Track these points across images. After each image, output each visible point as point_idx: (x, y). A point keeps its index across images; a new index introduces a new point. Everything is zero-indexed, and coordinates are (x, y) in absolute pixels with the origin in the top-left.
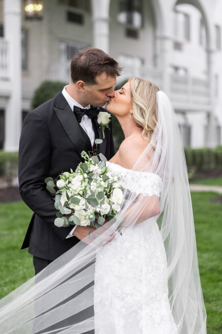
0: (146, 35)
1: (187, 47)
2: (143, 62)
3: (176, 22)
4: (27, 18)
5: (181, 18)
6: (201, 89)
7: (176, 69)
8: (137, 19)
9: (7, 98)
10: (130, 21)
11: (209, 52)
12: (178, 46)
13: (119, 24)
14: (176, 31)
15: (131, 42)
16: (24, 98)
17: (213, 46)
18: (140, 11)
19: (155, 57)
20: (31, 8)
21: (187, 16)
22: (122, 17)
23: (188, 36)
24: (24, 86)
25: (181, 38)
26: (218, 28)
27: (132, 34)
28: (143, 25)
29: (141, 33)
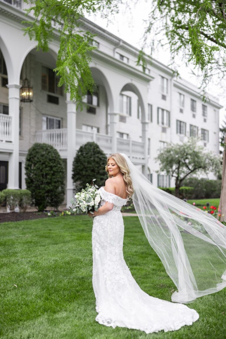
0: (101, 111)
1: (129, 120)
2: (98, 130)
5: (125, 98)
7: (122, 134)
8: (95, 98)
10: (90, 101)
11: (144, 124)
12: (123, 119)
13: (83, 103)
14: (121, 110)
15: (91, 116)
17: (147, 120)
18: (97, 94)
20: (25, 93)
21: (129, 98)
22: (85, 99)
23: (130, 113)
25: (125, 114)
26: (150, 106)
27: (92, 110)
28: (98, 105)
29: (97, 110)
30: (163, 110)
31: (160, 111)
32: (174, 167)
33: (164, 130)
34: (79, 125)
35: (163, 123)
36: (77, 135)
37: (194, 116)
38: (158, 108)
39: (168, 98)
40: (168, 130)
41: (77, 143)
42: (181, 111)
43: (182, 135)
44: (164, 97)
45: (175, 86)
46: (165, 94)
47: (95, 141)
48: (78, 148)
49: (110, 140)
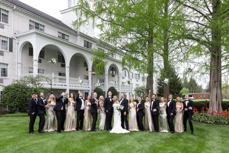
0: (116, 76)
1: (125, 78)
2: (115, 82)
4: (92, 75)
5: (124, 71)
6: (128, 88)
7: (123, 83)
8: (114, 72)
9: (89, 91)
10: (113, 73)
12: (123, 78)
13: (110, 74)
15: (113, 77)
16: (92, 90)
18: (115, 71)
19: (118, 81)
20: (93, 73)
22: (111, 72)
24: (92, 88)
25: (124, 76)
26: (132, 73)
27: (113, 76)
28: (115, 74)
29: (115, 76)
30: (137, 74)
33: (137, 81)
34: (109, 81)
35: (137, 79)
36: (108, 84)
38: (135, 74)
40: (139, 81)
47: (114, 86)
48: (109, 88)
49: (119, 86)
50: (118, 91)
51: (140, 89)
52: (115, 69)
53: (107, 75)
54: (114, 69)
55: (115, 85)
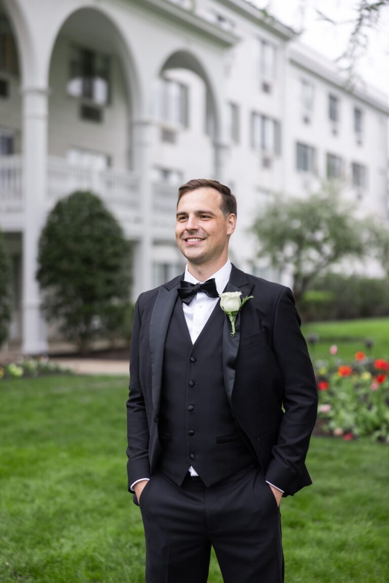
0: (115, 118)
1: (183, 138)
2: (109, 161)
3: (165, 98)
7: (166, 172)
8: (100, 89)
10: (88, 92)
11: (217, 147)
12: (168, 136)
14: (165, 113)
17: (225, 137)
18: (106, 76)
19: (130, 154)
21: (184, 88)
22: (75, 87)
23: (185, 120)
25: (173, 123)
26: (234, 107)
27: (91, 114)
28: (109, 100)
29: (107, 115)
30: (264, 118)
31: (258, 121)
32: (290, 249)
33: (266, 163)
34: (56, 147)
35: (263, 146)
37: (335, 132)
38: (254, 114)
39: (276, 90)
40: (276, 164)
41: (49, 192)
42: (306, 120)
43: (309, 176)
44: (266, 88)
45: (294, 63)
46: (269, 79)
47: (98, 188)
48: (50, 204)
49: (134, 187)
50: (130, 230)
51: (293, 215)
52: (107, 59)
53: (40, 92)
54: (99, 64)
55: (109, 184)
